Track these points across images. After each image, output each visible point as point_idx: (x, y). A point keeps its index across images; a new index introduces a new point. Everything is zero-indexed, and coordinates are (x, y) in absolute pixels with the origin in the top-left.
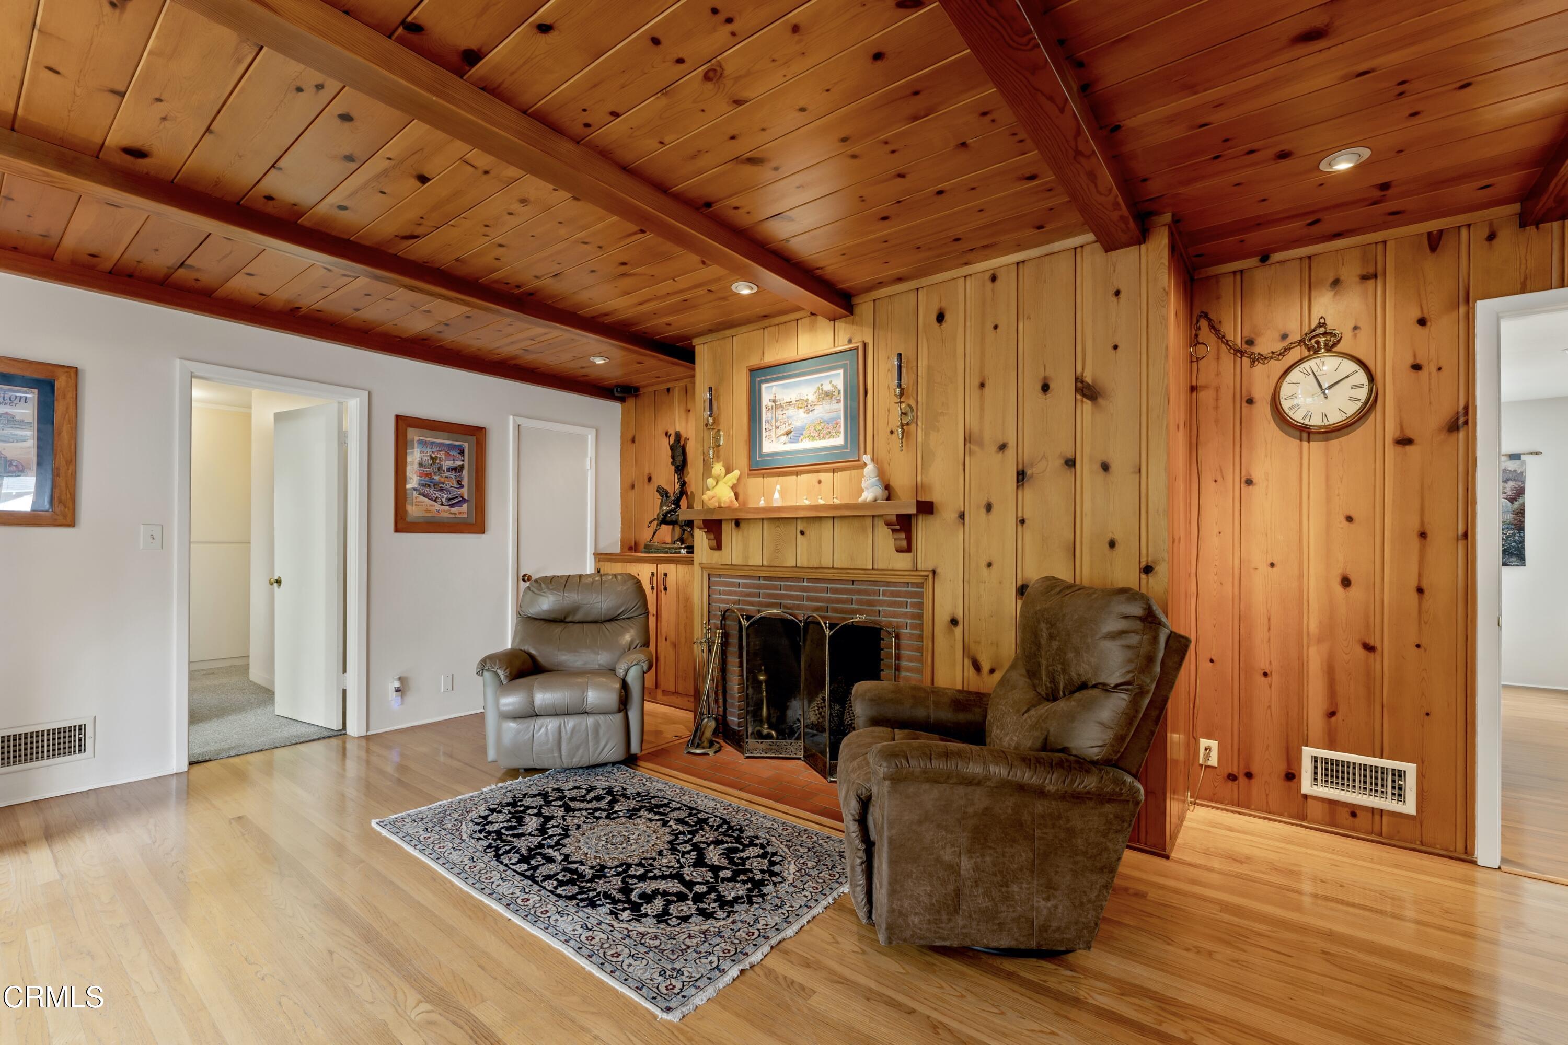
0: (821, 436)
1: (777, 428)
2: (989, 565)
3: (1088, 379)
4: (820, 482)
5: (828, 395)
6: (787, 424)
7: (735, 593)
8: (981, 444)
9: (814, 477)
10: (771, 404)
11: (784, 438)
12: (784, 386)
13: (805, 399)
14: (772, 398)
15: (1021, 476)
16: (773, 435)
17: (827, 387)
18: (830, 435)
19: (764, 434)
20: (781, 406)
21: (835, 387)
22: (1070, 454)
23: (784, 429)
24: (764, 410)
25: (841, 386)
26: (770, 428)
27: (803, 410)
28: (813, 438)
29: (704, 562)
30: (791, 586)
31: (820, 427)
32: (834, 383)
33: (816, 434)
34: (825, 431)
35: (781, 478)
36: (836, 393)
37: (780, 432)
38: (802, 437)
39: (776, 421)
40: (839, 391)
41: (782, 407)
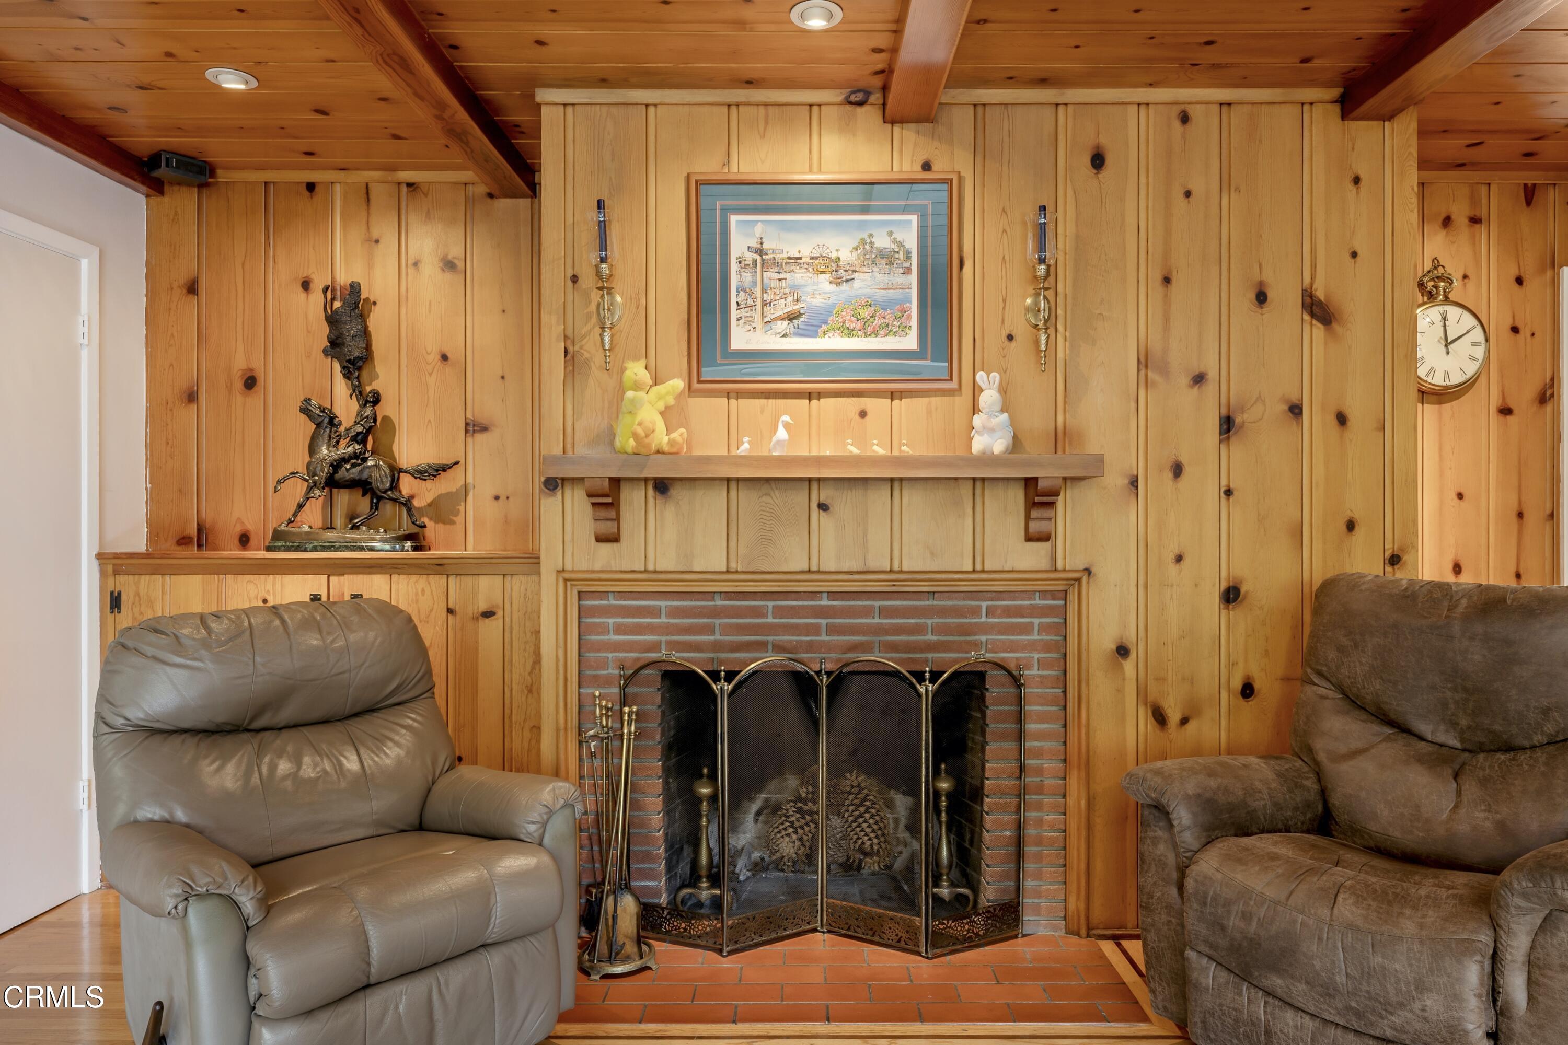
0: (869, 330)
1: (765, 304)
2: (1179, 559)
3: (1320, 294)
4: (863, 414)
5: (888, 257)
6: (790, 299)
7: (651, 629)
8: (1164, 371)
9: (852, 405)
10: (750, 256)
11: (783, 326)
12: (784, 226)
13: (834, 255)
14: (754, 243)
15: (1227, 425)
16: (757, 316)
17: (882, 242)
18: (887, 330)
19: (734, 313)
20: (776, 263)
21: (901, 245)
22: (1295, 398)
23: (783, 308)
24: (734, 267)
25: (911, 242)
26: (750, 302)
27: (827, 276)
28: (851, 333)
29: (568, 567)
30: (793, 607)
31: (865, 313)
32: (899, 236)
33: (859, 325)
34: (877, 322)
35: (772, 402)
36: (901, 255)
37: (771, 313)
38: (824, 327)
39: (764, 291)
40: (908, 255)
41: (779, 265)
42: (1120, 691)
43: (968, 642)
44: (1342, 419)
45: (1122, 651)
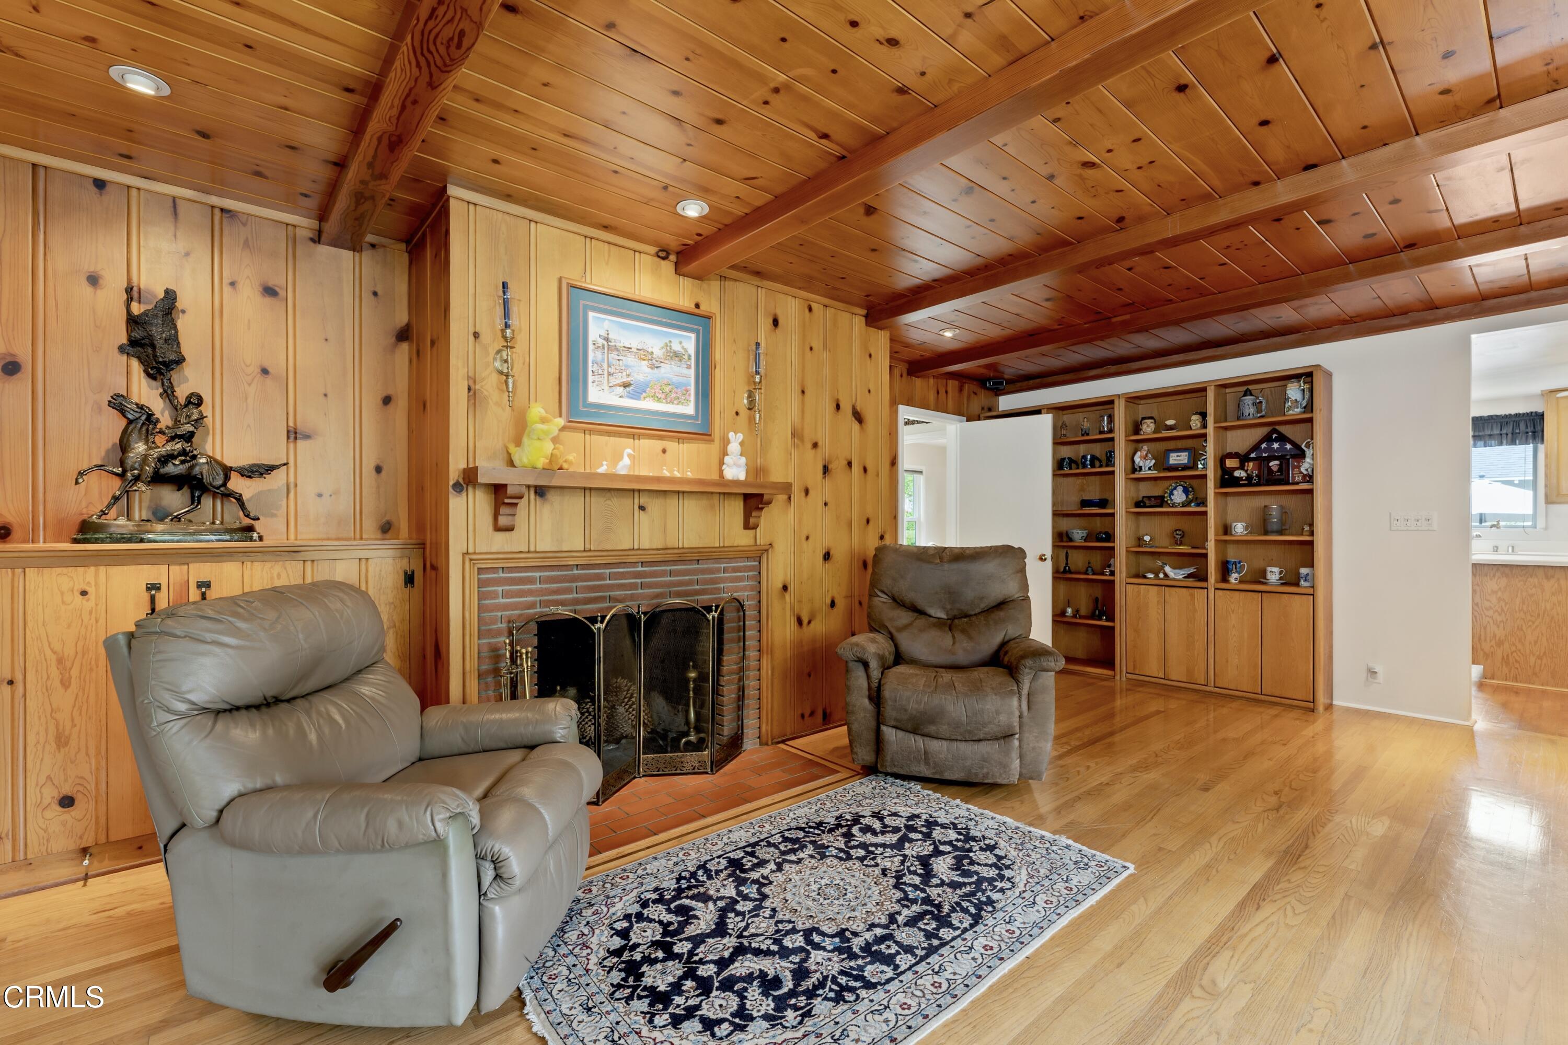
0: (669, 399)
1: (609, 374)
2: (807, 538)
3: (858, 409)
4: (664, 451)
5: (677, 356)
6: (624, 374)
8: (802, 439)
9: (658, 445)
10: (601, 342)
11: (620, 390)
12: (623, 326)
13: (650, 350)
14: (604, 334)
15: (826, 470)
16: (605, 382)
17: (676, 347)
18: (677, 400)
19: (591, 378)
20: (616, 349)
21: (686, 351)
22: (849, 458)
23: (621, 378)
24: (591, 347)
25: (692, 351)
26: (600, 372)
27: (646, 362)
28: (659, 400)
29: (471, 550)
30: (622, 573)
31: (667, 389)
32: (685, 345)
33: (663, 396)
34: (673, 395)
35: (612, 439)
36: (686, 357)
37: (613, 381)
38: (644, 395)
39: (609, 366)
40: (690, 356)
41: (618, 350)
42: (784, 609)
43: (715, 589)
44: (865, 470)
45: (785, 588)
